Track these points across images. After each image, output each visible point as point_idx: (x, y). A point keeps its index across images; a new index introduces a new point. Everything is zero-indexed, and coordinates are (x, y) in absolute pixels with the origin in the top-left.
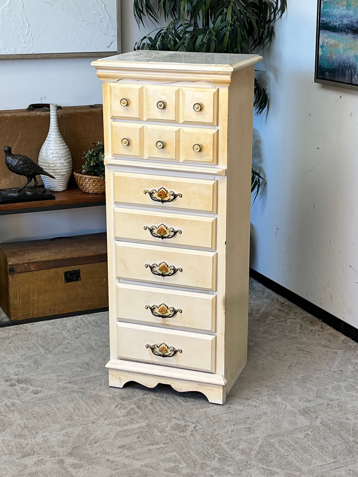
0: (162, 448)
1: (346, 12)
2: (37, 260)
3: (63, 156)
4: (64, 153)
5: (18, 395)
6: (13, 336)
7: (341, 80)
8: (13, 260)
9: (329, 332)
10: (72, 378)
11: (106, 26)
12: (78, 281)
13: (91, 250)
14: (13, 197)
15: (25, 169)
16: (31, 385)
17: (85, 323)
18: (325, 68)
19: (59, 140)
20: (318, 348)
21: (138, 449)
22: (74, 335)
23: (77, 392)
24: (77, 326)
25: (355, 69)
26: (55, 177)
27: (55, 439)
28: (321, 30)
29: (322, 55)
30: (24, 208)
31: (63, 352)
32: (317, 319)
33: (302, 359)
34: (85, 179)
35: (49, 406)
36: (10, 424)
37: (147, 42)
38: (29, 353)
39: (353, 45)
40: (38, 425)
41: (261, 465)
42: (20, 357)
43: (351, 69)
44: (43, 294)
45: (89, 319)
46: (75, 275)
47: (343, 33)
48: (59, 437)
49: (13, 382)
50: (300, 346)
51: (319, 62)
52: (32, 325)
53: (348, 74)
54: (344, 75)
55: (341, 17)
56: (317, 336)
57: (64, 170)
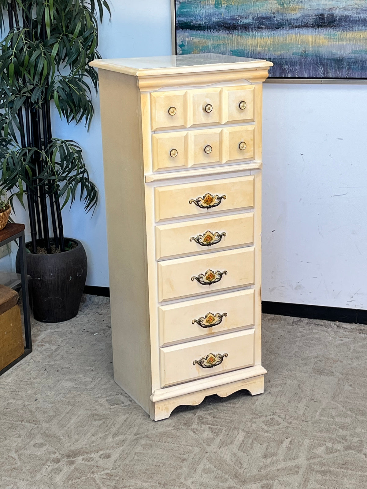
0: (293, 442)
1: (214, 10)
5: (97, 467)
10: (110, 431)
16: (87, 453)
21: (279, 451)
22: (28, 400)
23: (139, 438)
27: (205, 479)
31: (52, 416)
48: (205, 476)
49: (65, 460)
55: (207, 16)
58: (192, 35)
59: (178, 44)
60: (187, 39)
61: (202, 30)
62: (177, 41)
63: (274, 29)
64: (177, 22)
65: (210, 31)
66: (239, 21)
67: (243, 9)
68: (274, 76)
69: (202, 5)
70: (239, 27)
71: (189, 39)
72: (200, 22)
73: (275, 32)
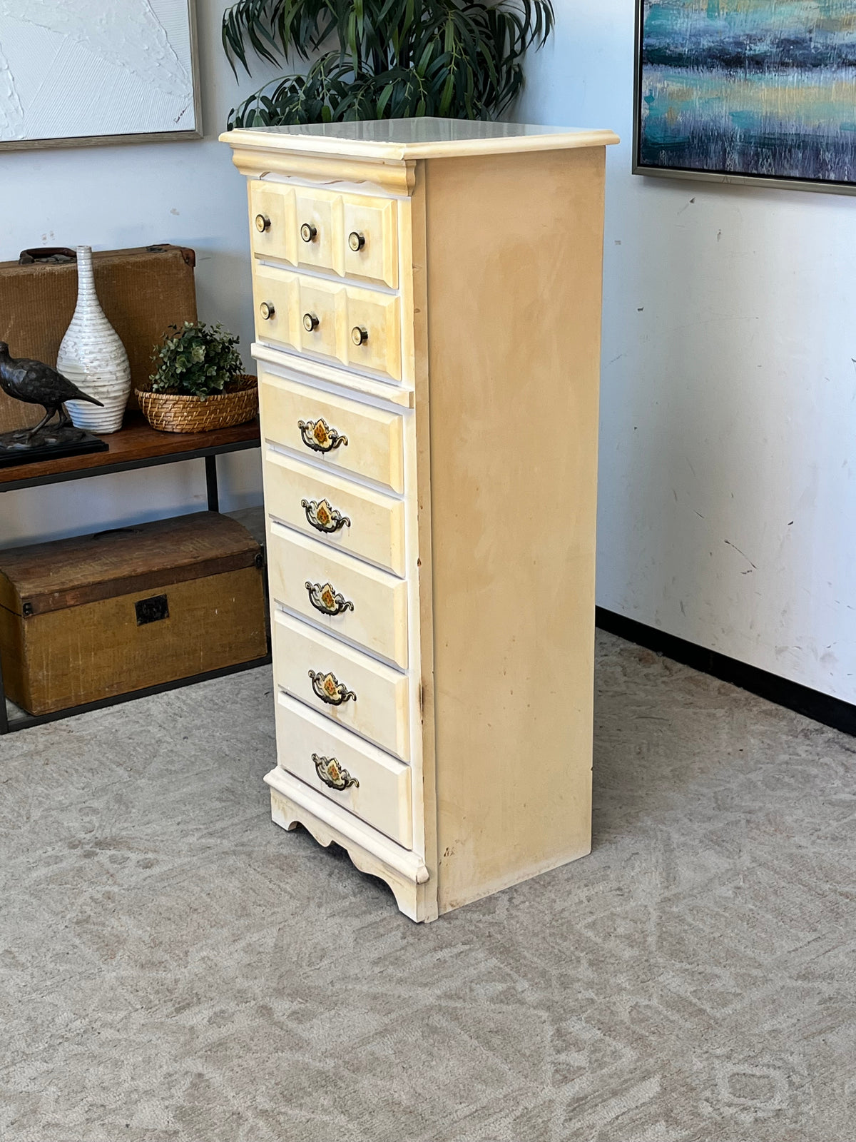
0: (464, 954)
1: (706, 23)
2: (79, 583)
3: (113, 356)
4: (114, 351)
5: (112, 876)
6: (47, 748)
7: (697, 165)
8: (27, 586)
9: (683, 677)
10: (211, 825)
11: (170, 75)
12: (164, 620)
13: (185, 554)
14: (21, 451)
15: (43, 389)
16: (130, 849)
17: (189, 704)
18: (658, 144)
19: (101, 324)
20: (675, 709)
21: (415, 962)
22: (177, 734)
23: (234, 853)
24: (175, 714)
25: (732, 140)
26: (102, 402)
27: (230, 960)
28: (646, 63)
29: (650, 116)
30: (48, 473)
31: (170, 772)
32: (651, 652)
33: (655, 734)
34: (165, 403)
35: (188, 891)
36: (121, 941)
37: (258, 107)
38: (97, 782)
39: (726, 91)
40: (182, 936)
41: (678, 965)
42: (81, 791)
43: (722, 140)
44: (95, 654)
45: (193, 696)
46: (157, 608)
47: (701, 68)
48: (236, 956)
49: (87, 847)
50: (639, 708)
51: (642, 131)
52: (78, 719)
53: (715, 152)
54: (706, 153)
55: (694, 35)
56: (663, 686)
57: (116, 388)
58: (666, 78)
59: (643, 95)
60: (659, 86)
61: (684, 66)
62: (643, 91)
63: (809, 68)
64: (644, 48)
65: (698, 69)
66: (748, 48)
67: (755, 22)
68: (804, 176)
69: (686, 12)
70: (747, 62)
71: (662, 86)
72: (681, 49)
73: (810, 73)
